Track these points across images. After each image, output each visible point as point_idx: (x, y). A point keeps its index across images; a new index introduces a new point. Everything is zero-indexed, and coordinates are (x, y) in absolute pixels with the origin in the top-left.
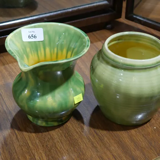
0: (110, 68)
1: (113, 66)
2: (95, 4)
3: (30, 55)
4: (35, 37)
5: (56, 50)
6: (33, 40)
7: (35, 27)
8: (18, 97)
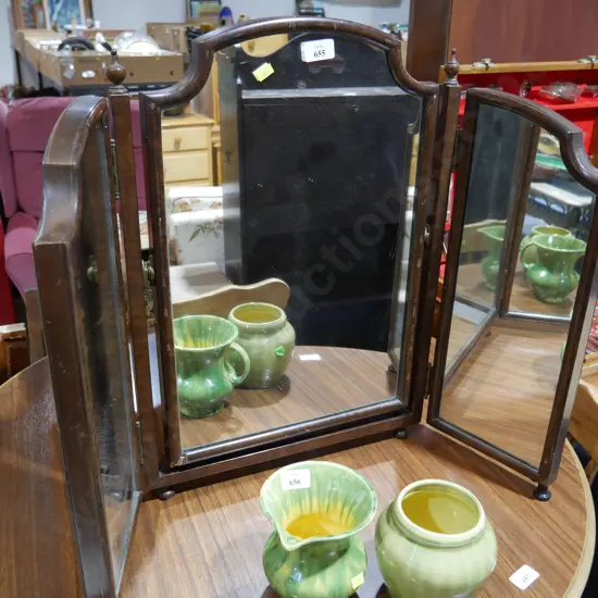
0: (404, 540)
1: (410, 540)
2: (382, 405)
3: (291, 508)
4: (298, 482)
5: (326, 501)
6: (295, 487)
7: (299, 468)
8: (273, 575)
